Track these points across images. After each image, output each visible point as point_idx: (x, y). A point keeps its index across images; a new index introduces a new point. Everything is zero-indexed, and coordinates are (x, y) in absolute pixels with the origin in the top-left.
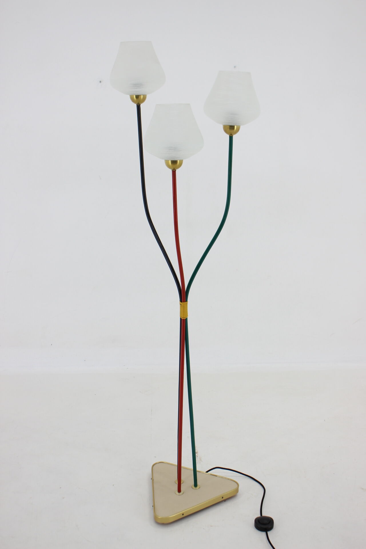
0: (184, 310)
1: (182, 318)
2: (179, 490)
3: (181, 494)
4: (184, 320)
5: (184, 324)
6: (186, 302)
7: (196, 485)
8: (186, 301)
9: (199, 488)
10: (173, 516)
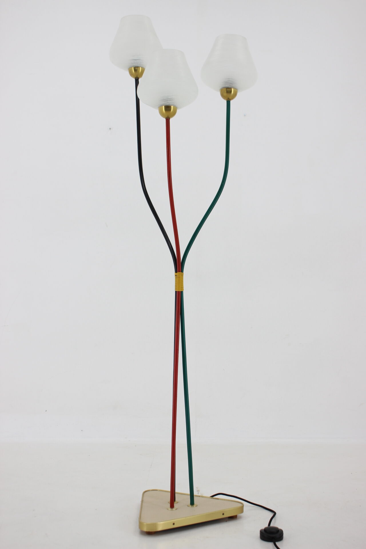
0: (179, 282)
2: (172, 506)
3: (174, 509)
4: (179, 292)
5: (179, 297)
6: (182, 273)
7: (192, 503)
8: (182, 271)
9: (196, 506)
10: (161, 523)
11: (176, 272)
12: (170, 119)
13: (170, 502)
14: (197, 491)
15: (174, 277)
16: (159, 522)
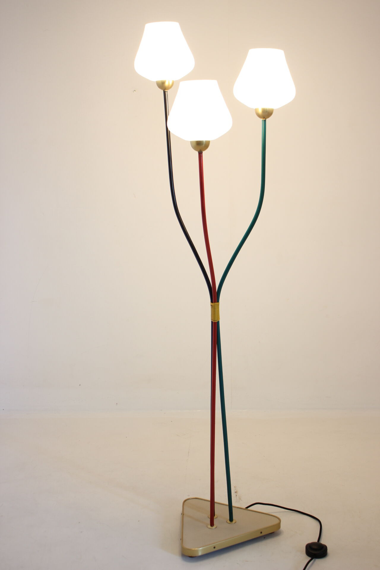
0: (215, 312)
1: (213, 321)
2: (212, 524)
3: (214, 527)
4: (215, 323)
5: (215, 327)
6: (218, 303)
7: (231, 519)
8: (218, 301)
9: (234, 523)
10: (201, 548)
11: (212, 302)
12: (202, 153)
13: (209, 517)
14: (235, 492)
15: (210, 307)
16: (198, 548)
